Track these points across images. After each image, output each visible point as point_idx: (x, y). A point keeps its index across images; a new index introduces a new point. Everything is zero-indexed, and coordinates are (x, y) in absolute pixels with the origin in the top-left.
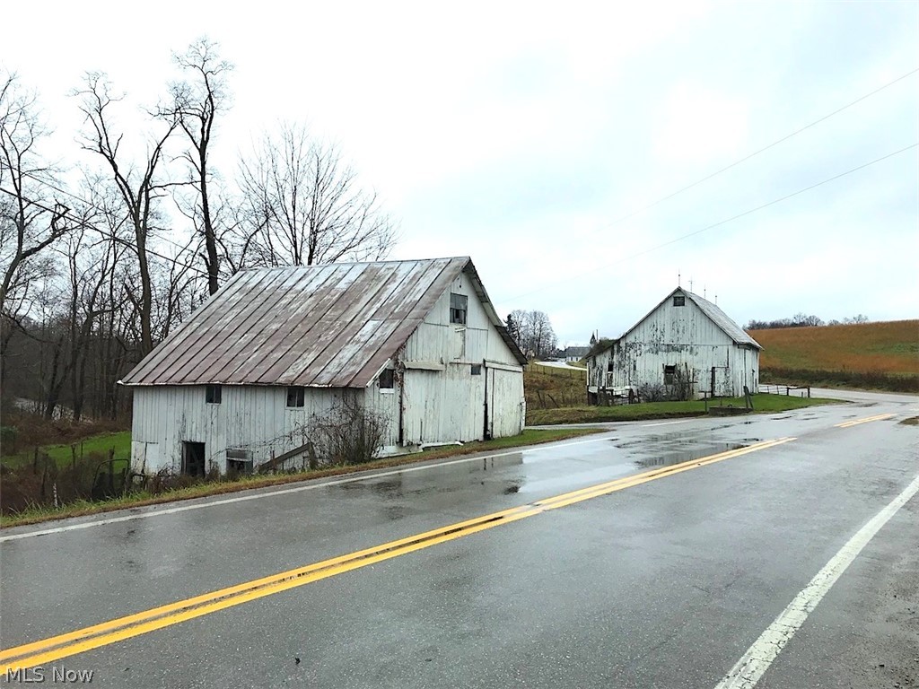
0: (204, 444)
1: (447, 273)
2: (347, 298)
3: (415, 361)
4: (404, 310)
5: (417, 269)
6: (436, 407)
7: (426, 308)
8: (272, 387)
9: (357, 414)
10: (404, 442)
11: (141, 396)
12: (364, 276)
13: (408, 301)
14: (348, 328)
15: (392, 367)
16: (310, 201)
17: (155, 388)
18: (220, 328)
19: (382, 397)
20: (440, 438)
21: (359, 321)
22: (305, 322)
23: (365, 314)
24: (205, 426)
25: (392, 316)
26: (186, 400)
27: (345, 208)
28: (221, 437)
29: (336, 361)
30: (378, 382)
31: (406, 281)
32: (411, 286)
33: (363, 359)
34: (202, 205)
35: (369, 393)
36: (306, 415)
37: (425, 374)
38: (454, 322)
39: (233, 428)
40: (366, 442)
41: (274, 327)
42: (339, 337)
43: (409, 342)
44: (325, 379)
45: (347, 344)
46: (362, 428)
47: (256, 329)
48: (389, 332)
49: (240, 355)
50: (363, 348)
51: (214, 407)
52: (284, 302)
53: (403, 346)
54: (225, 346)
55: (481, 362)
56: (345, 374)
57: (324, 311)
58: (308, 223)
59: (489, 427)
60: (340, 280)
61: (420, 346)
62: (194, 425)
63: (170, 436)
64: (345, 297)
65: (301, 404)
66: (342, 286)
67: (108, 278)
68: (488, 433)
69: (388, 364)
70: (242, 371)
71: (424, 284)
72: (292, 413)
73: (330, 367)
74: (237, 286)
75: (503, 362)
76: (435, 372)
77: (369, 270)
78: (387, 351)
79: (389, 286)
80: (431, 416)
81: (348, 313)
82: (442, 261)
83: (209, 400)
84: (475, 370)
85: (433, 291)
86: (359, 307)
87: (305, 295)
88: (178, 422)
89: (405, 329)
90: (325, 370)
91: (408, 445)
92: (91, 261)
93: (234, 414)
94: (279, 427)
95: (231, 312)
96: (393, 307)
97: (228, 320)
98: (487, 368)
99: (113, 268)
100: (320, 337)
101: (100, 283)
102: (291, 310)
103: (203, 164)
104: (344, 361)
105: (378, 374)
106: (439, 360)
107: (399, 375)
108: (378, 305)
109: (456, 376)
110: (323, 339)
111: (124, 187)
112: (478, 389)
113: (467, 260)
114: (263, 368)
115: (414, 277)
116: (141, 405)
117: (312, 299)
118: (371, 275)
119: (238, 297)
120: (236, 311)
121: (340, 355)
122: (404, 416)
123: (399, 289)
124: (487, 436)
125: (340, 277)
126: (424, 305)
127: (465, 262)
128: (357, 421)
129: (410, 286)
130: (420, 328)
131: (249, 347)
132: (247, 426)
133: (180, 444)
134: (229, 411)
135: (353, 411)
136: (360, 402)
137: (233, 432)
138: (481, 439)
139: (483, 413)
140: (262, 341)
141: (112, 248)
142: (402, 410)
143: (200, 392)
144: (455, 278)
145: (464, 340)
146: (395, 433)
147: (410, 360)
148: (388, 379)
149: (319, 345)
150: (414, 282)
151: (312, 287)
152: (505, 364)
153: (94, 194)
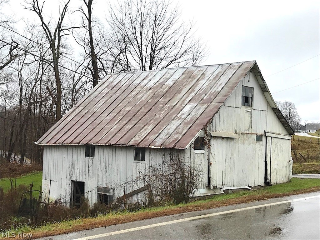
0: (84, 183)
1: (240, 72)
2: (173, 90)
3: (218, 131)
4: (210, 97)
5: (219, 70)
6: (232, 162)
7: (226, 96)
8: (125, 147)
9: (179, 167)
10: (211, 186)
11: (48, 151)
12: (184, 76)
13: (213, 91)
14: (174, 110)
15: (202, 135)
16: (151, 32)
17: (55, 147)
18: (95, 110)
19: (196, 155)
20: (235, 184)
21: (180, 105)
22: (146, 106)
23: (185, 100)
24: (85, 171)
25: (203, 102)
26: (74, 155)
27: (172, 35)
28: (94, 179)
29: (165, 131)
30: (193, 145)
31: (212, 78)
32: (216, 81)
33: (183, 130)
34: (89, 39)
35: (187, 153)
36: (147, 166)
37: (225, 140)
38: (244, 105)
39: (101, 174)
40: (186, 186)
41: (128, 109)
42: (167, 116)
43: (214, 118)
44: (158, 143)
45: (173, 120)
46: (183, 177)
47: (117, 111)
48: (200, 112)
49: (106, 127)
50: (183, 123)
51: (90, 159)
52: (134, 93)
53: (210, 121)
54: (98, 121)
55: (263, 133)
56: (171, 140)
57: (158, 99)
58: (150, 46)
59: (268, 177)
60: (168, 79)
61: (221, 122)
62: (78, 170)
63: (64, 177)
64: (171, 90)
65: (143, 159)
66: (170, 82)
67: (39, 83)
68: (267, 181)
69: (200, 133)
70: (107, 137)
71: (224, 80)
72: (138, 164)
73: (161, 135)
74: (106, 84)
75: (277, 132)
76: (231, 139)
77: (187, 72)
78: (199, 125)
79: (200, 82)
80: (229, 169)
81: (174, 99)
82: (236, 65)
83: (88, 155)
84: (259, 138)
85: (230, 84)
86: (180, 96)
87: (147, 89)
88: (69, 168)
89: (211, 110)
90: (158, 137)
91: (214, 188)
92: (30, 73)
93: (102, 164)
94: (130, 174)
95: (102, 100)
96: (203, 96)
97: (100, 105)
98: (266, 137)
99: (41, 77)
100: (155, 115)
101: (35, 86)
102: (138, 99)
103: (90, 14)
104: (171, 131)
105: (193, 140)
106: (234, 131)
107: (207, 141)
108: (193, 94)
109: (246, 142)
110: (157, 116)
111: (46, 30)
112: (260, 151)
113: (254, 63)
114: (120, 135)
115: (217, 76)
116: (48, 157)
117: (151, 91)
118: (188, 75)
119: (106, 91)
120: (105, 99)
121: (168, 127)
122: (211, 169)
123: (207, 84)
124: (267, 183)
125: (169, 77)
126: (224, 94)
127: (252, 65)
128: (179, 172)
129: (214, 82)
130: (221, 109)
131: (112, 122)
132: (110, 172)
133: (70, 182)
134: (99, 162)
135: (177, 165)
136: (181, 159)
137: (101, 176)
138: (263, 184)
139: (264, 167)
140: (120, 118)
141: (41, 66)
142: (209, 164)
143: (82, 150)
144: (246, 75)
145: (251, 118)
146: (205, 180)
147: (214, 131)
148: (200, 143)
149: (155, 120)
150: (217, 79)
151: (151, 84)
152: (279, 134)
153: (31, 35)
